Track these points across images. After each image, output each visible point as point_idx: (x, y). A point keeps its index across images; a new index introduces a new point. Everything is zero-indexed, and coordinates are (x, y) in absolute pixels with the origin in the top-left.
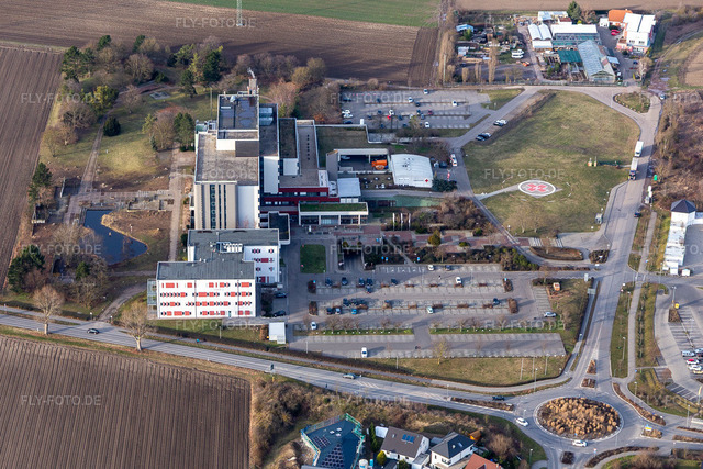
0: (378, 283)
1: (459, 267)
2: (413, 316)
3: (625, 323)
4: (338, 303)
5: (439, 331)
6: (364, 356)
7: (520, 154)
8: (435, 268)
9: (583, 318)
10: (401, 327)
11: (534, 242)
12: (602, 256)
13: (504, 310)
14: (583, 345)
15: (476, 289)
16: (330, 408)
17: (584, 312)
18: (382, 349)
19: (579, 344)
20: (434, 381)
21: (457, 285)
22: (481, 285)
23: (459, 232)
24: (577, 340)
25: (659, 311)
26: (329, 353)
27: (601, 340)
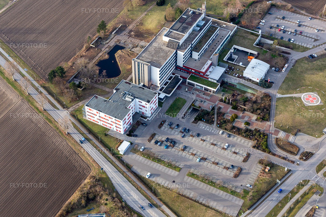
0: (191, 133)
1: (234, 136)
2: (189, 160)
3: (282, 207)
4: (164, 139)
5: (192, 175)
6: (147, 177)
7: (321, 74)
8: (223, 133)
9: (263, 196)
10: (177, 164)
11: (282, 135)
12: (307, 156)
13: (230, 174)
14: (251, 213)
15: (230, 154)
16: (106, 204)
17: (267, 192)
18: (158, 175)
19: (248, 212)
20: (164, 207)
21: (223, 148)
22: (235, 153)
23: (251, 114)
24: (249, 209)
25: (307, 205)
26: (135, 168)
27: (261, 214)
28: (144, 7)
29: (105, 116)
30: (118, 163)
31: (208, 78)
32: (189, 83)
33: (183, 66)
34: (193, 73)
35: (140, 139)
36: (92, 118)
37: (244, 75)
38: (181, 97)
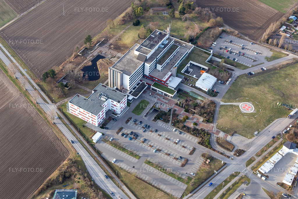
0: (150, 129)
1: (185, 134)
2: (148, 150)
3: (217, 193)
4: (129, 132)
5: (149, 163)
6: (113, 162)
7: (256, 88)
8: (176, 131)
9: (203, 183)
10: (138, 153)
11: (221, 135)
12: (240, 152)
13: (179, 163)
14: (192, 196)
15: (180, 147)
16: (79, 182)
17: (206, 180)
18: (122, 161)
19: (190, 195)
20: (124, 187)
21: (175, 143)
22: (183, 147)
23: (199, 117)
24: (190, 193)
25: (236, 192)
26: (104, 154)
27: (200, 197)
28: (123, 26)
29: (84, 111)
30: (91, 149)
31: (168, 86)
32: (153, 89)
33: (149, 75)
34: (156, 81)
35: (110, 131)
36: (74, 112)
37: (196, 85)
38: (146, 99)
